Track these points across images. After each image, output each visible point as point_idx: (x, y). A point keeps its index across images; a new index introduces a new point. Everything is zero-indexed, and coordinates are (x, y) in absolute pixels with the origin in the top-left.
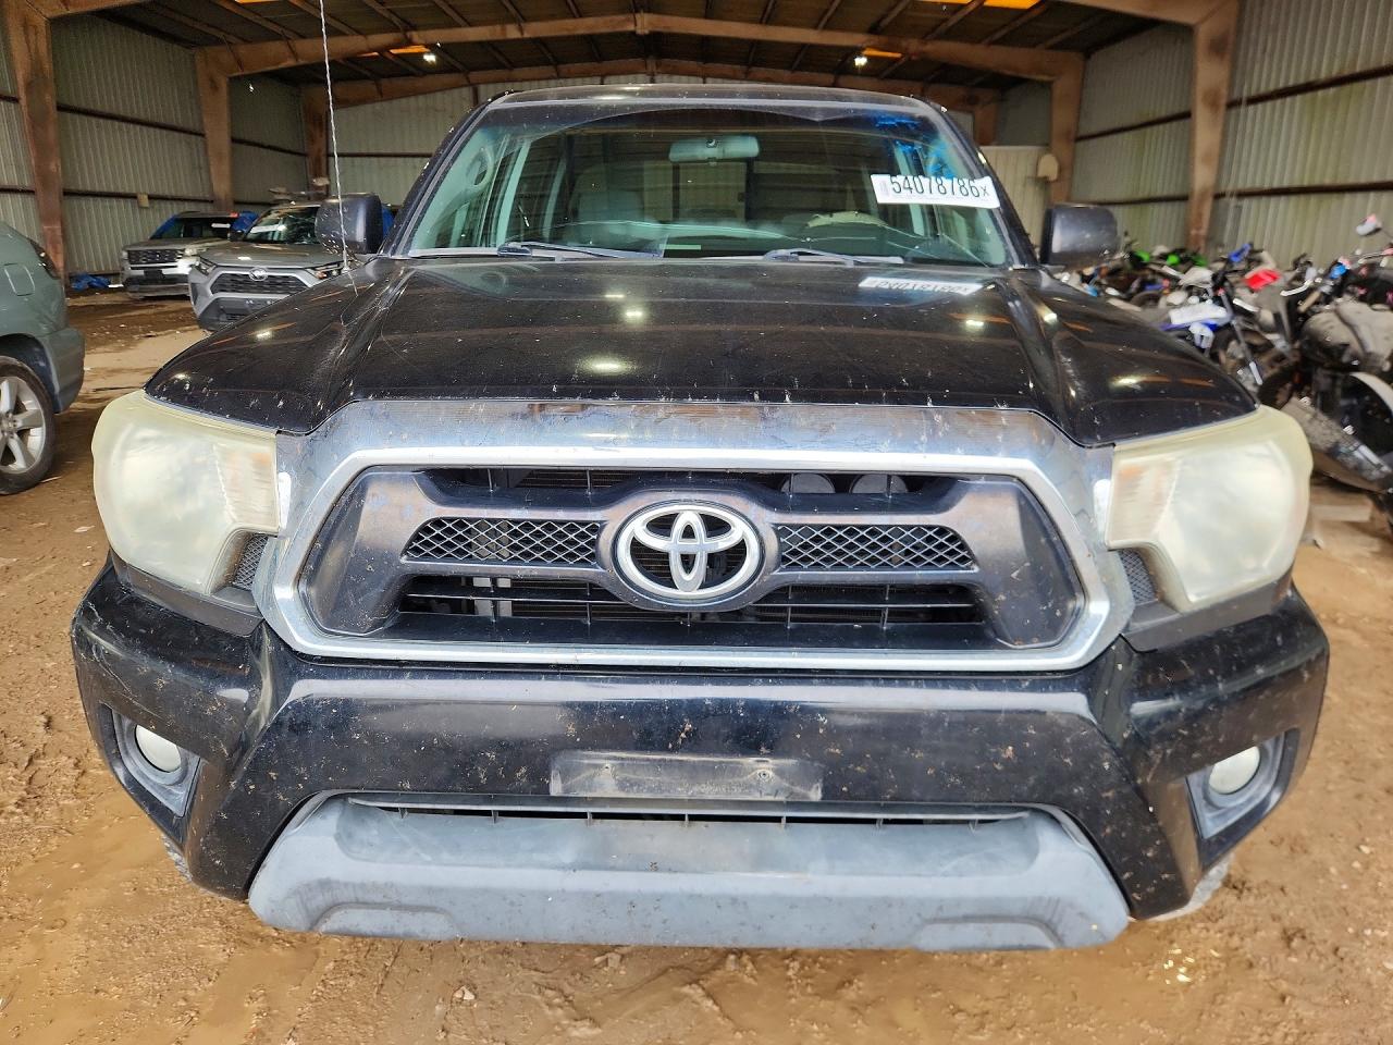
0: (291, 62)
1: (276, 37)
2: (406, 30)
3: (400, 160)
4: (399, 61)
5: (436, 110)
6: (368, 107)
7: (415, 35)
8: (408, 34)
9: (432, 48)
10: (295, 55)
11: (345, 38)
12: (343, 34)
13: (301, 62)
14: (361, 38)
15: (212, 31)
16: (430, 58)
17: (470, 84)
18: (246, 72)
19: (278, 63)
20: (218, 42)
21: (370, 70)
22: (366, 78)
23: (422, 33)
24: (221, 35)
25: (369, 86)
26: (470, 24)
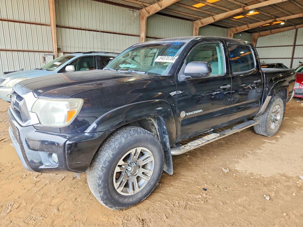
0: (247, 29)
1: (245, 24)
2: (276, 18)
3: (273, 48)
4: (276, 25)
5: (285, 35)
6: (268, 36)
7: (278, 19)
8: (276, 19)
9: (283, 21)
10: (248, 27)
11: (260, 22)
12: (260, 21)
13: (249, 29)
14: (264, 21)
15: (232, 25)
16: (283, 23)
17: (295, 28)
18: (237, 32)
19: (244, 30)
20: (233, 27)
21: (269, 28)
22: (268, 30)
23: (279, 18)
24: (233, 25)
25: (269, 31)
26: (293, 14)
